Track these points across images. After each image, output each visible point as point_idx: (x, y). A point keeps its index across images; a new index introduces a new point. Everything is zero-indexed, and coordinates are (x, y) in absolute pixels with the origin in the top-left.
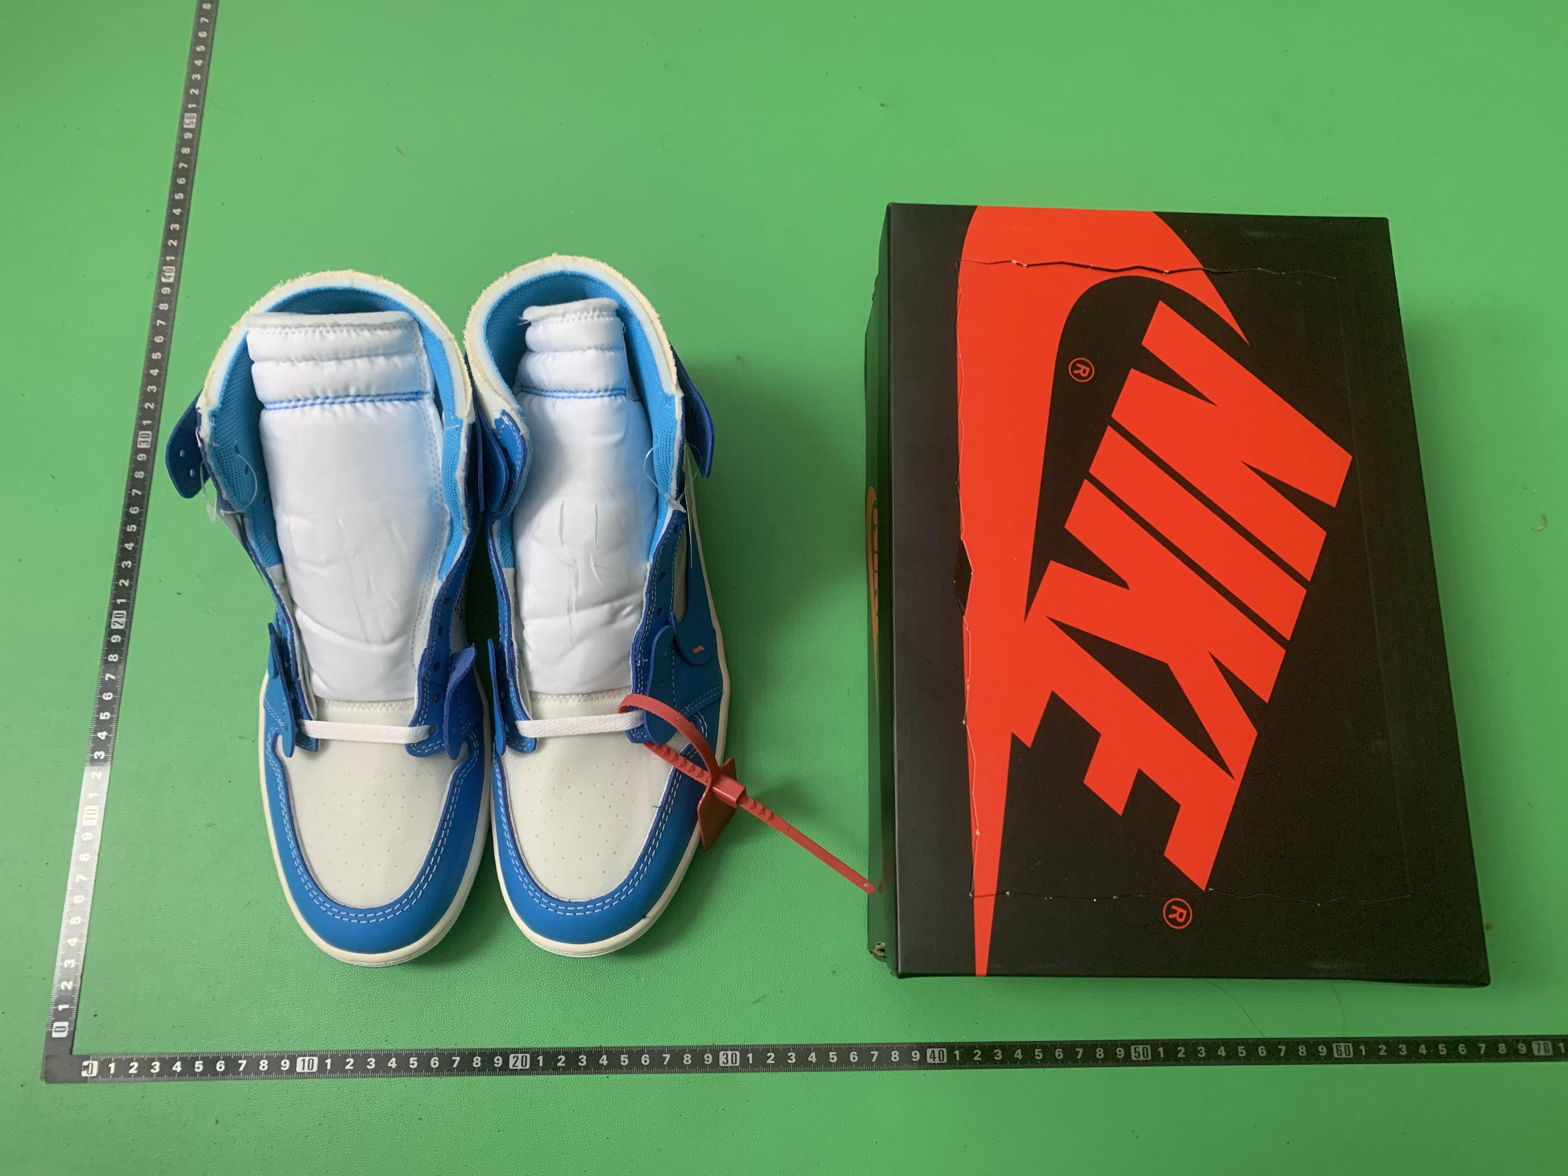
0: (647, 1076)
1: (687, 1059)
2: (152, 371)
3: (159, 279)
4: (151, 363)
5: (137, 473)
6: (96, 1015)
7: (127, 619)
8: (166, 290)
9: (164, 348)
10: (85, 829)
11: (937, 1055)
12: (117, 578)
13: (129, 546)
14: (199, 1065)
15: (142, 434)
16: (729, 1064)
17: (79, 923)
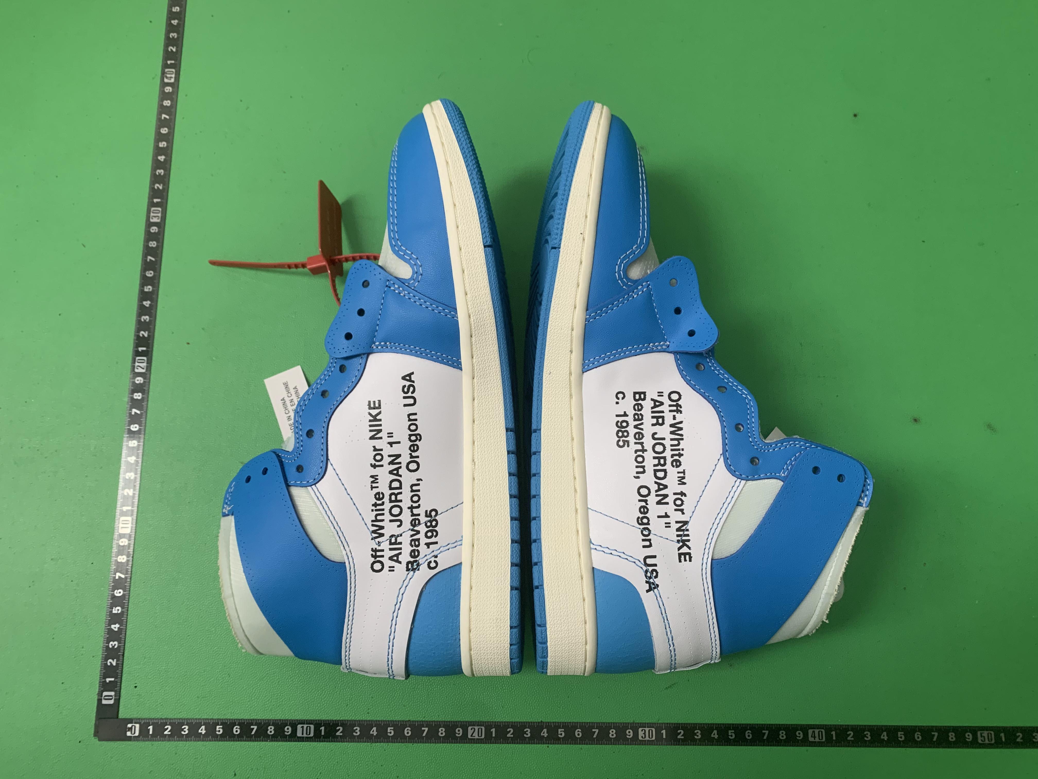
0: (580, 746)
1: (612, 733)
2: (159, 158)
4: (158, 151)
5: (151, 242)
6: (136, 687)
7: (147, 364)
8: (168, 89)
9: (169, 138)
10: (121, 536)
11: (817, 735)
13: (147, 303)
14: (220, 729)
15: (154, 210)
16: (647, 738)
17: (119, 612)
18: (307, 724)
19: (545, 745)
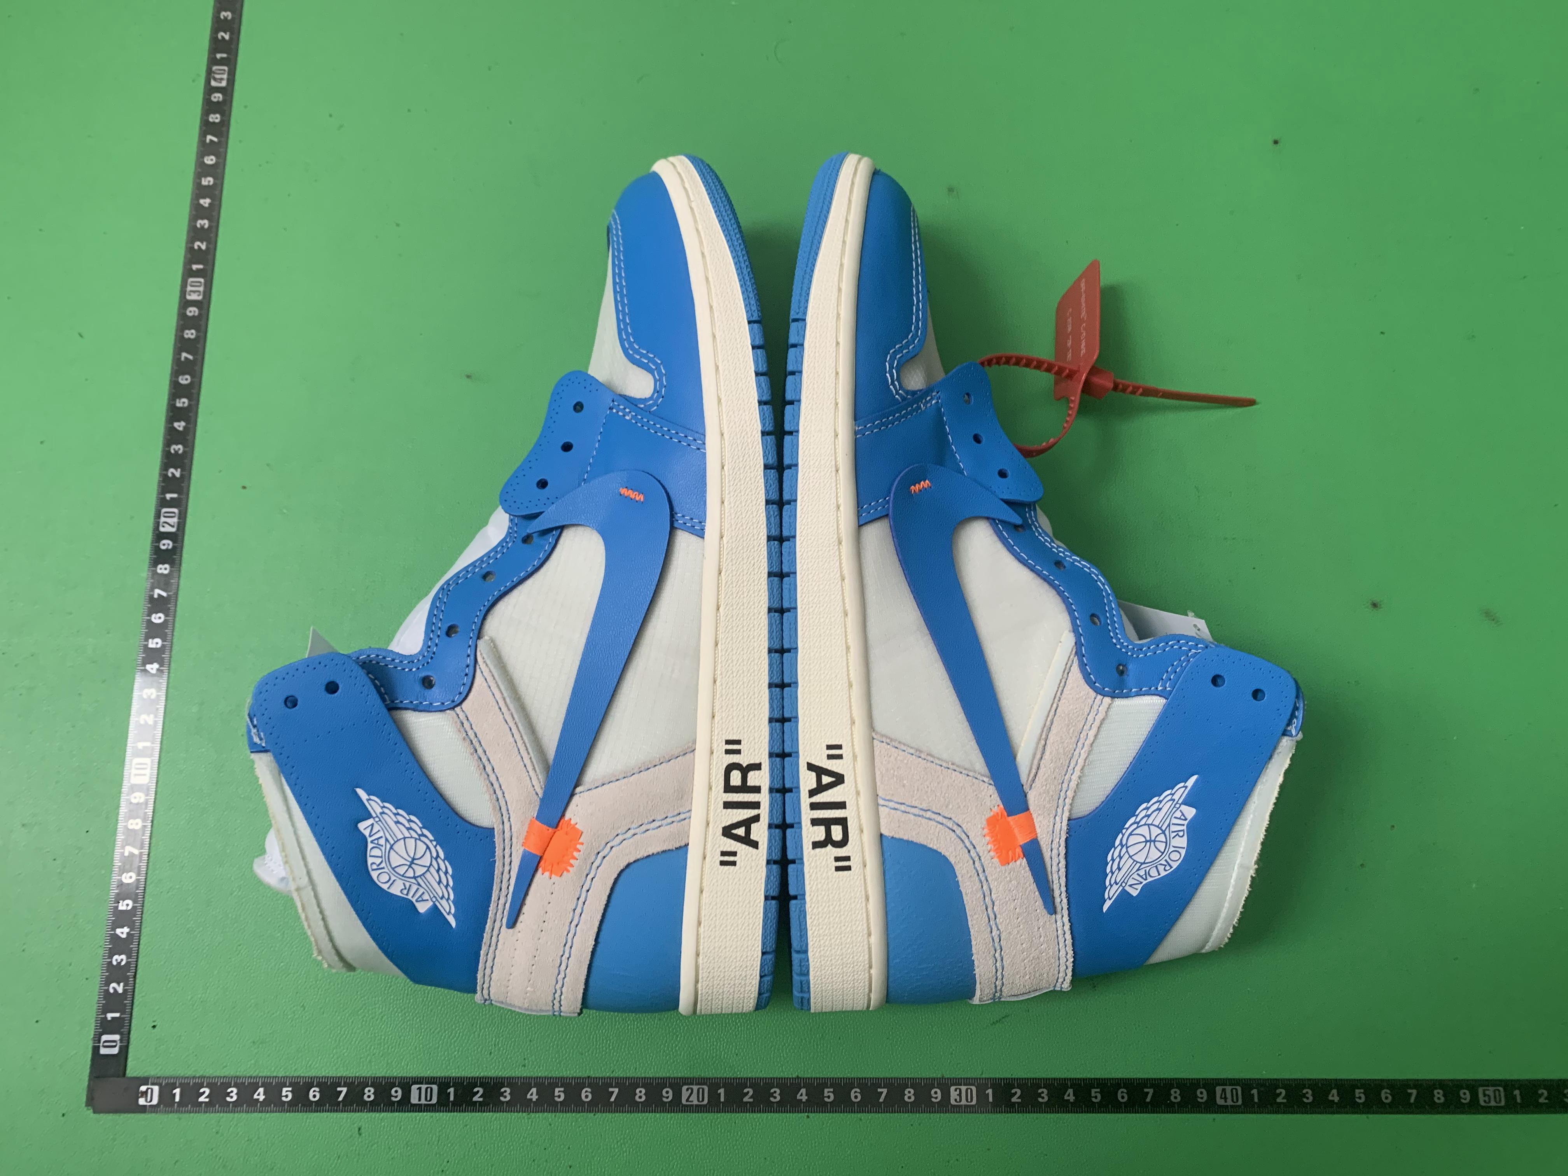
0: (859, 1115)
1: (909, 1095)
2: (202, 201)
3: (208, 81)
4: (200, 191)
5: (187, 331)
6: (154, 1027)
8: (217, 97)
9: (217, 171)
10: (134, 788)
11: (1229, 1095)
12: (165, 467)
13: (180, 426)
14: (288, 1093)
15: (192, 282)
16: (964, 1102)
17: (129, 908)
18: (426, 1083)
19: (803, 1114)
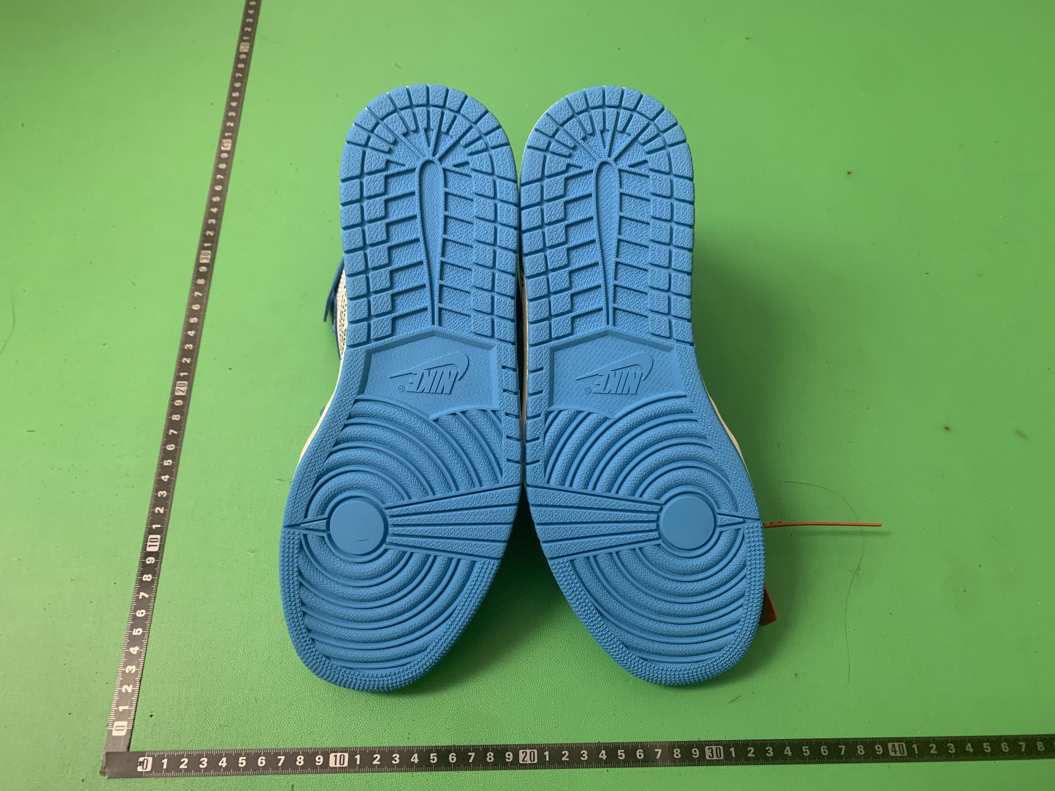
0: (643, 768)
1: (677, 753)
2: (212, 210)
3: (219, 148)
4: (211, 204)
5: (199, 280)
6: (151, 716)
7: (188, 387)
8: (225, 155)
9: (222, 193)
10: (149, 554)
11: (897, 749)
12: (181, 358)
13: (191, 333)
14: (243, 761)
15: (204, 253)
16: (715, 758)
17: (140, 634)
18: (340, 752)
19: (604, 769)
